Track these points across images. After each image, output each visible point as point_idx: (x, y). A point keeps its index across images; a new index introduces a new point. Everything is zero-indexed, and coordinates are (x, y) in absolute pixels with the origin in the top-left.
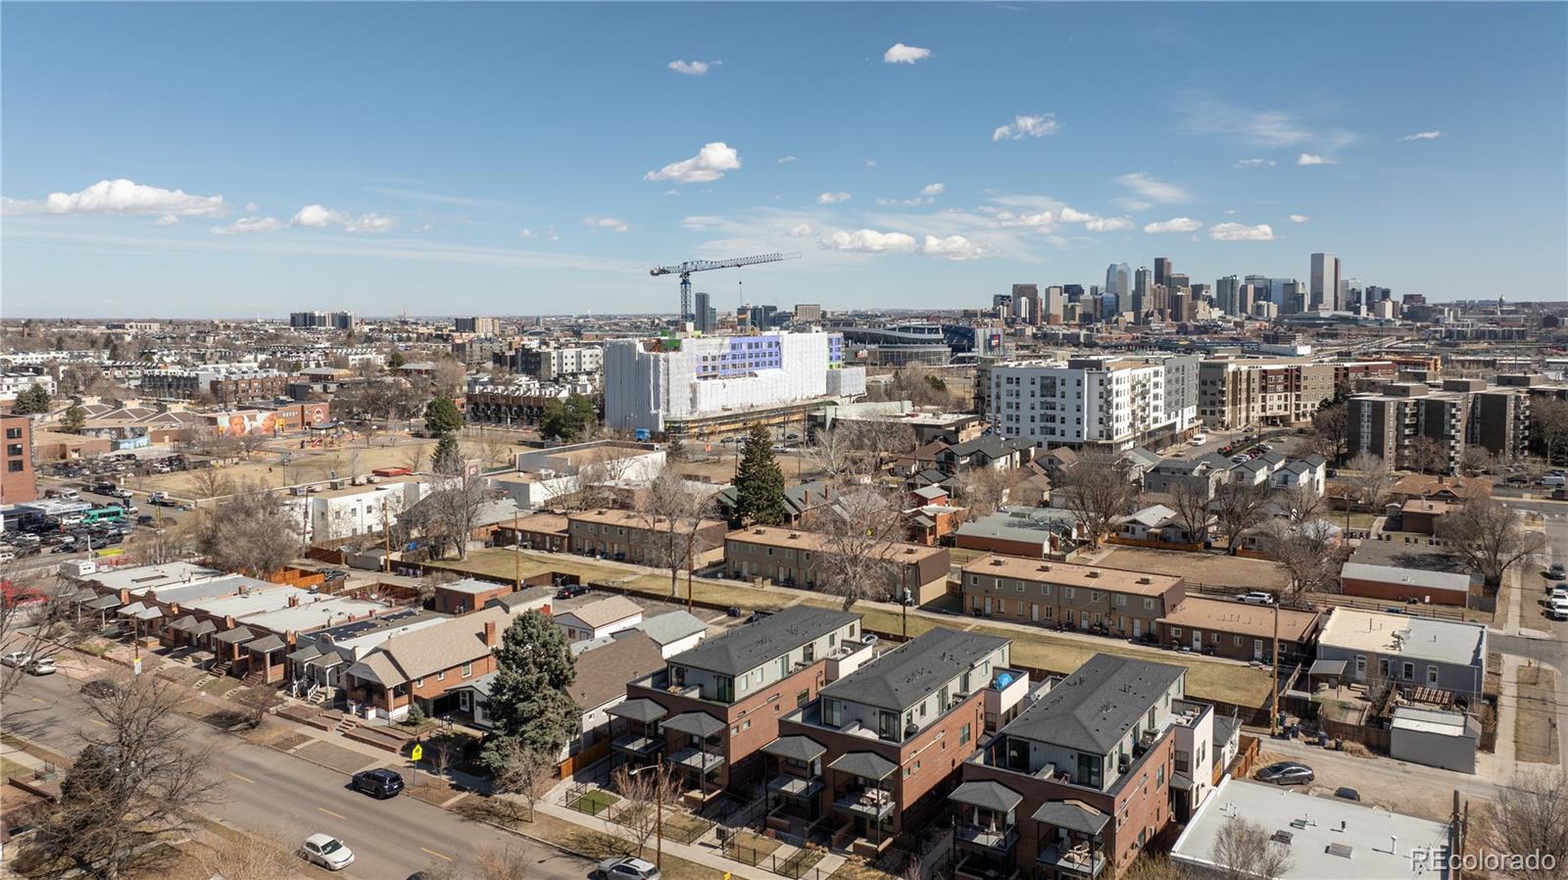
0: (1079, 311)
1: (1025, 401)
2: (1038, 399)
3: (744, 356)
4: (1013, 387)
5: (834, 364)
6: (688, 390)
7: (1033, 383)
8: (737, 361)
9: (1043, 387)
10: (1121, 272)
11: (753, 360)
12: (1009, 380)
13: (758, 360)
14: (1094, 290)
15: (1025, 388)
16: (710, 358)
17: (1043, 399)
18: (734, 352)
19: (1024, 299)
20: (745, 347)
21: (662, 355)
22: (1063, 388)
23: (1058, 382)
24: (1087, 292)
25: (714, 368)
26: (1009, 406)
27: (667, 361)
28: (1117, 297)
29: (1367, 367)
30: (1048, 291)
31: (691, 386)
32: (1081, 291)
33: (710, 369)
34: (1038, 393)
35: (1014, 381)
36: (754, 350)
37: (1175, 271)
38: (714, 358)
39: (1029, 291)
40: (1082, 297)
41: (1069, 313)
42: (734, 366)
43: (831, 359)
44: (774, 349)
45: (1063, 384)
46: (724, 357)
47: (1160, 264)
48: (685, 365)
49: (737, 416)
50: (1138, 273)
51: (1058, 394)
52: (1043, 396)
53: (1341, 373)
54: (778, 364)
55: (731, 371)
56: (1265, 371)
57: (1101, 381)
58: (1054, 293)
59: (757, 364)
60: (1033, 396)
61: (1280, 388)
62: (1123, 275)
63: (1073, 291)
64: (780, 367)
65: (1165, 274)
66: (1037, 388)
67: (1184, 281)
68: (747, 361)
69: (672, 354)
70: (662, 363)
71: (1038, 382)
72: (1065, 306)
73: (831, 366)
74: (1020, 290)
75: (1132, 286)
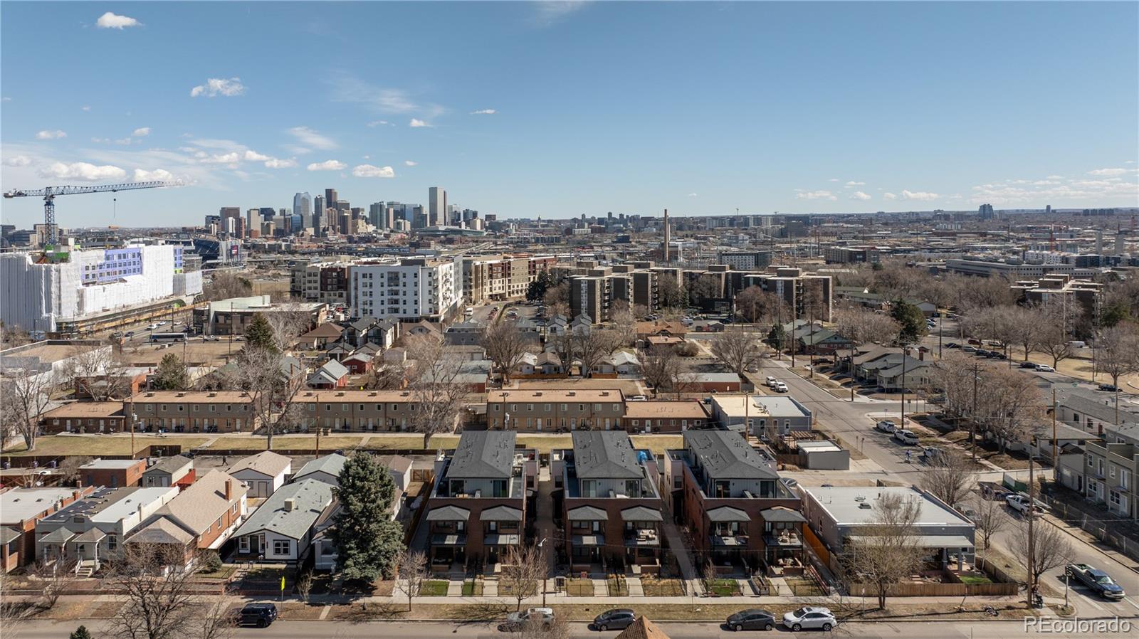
0: (272, 227)
1: (377, 289)
2: (386, 288)
3: (115, 265)
4: (367, 280)
5: (178, 270)
6: (75, 295)
7: (382, 277)
8: (110, 270)
9: (390, 279)
10: (304, 198)
11: (122, 268)
12: (364, 276)
13: (125, 268)
14: (283, 212)
15: (376, 281)
16: (90, 268)
17: (390, 288)
18: (108, 262)
19: (231, 219)
20: (116, 258)
21: (54, 266)
22: (404, 280)
23: (401, 276)
24: (278, 213)
25: (94, 276)
26: (365, 294)
27: (59, 271)
28: (302, 217)
29: (545, 260)
30: (249, 213)
31: (78, 291)
32: (274, 213)
33: (90, 277)
34: (386, 284)
35: (368, 276)
36: (123, 260)
37: (340, 198)
38: (94, 268)
39: (235, 212)
40: (274, 217)
41: (266, 229)
42: (108, 273)
43: (176, 265)
44: (137, 259)
45: (404, 277)
46: (101, 266)
47: (329, 193)
48: (73, 273)
49: (114, 315)
50: (316, 199)
51: (401, 284)
52: (389, 286)
53: (532, 264)
54: (140, 271)
55: (106, 278)
56: (491, 265)
57: (430, 273)
58: (254, 214)
59: (125, 272)
60: (382, 286)
61: (500, 275)
62: (305, 201)
63: (267, 213)
64: (141, 273)
65: (333, 201)
66: (385, 280)
67: (347, 205)
68: (117, 269)
69: (62, 265)
70: (54, 274)
71: (386, 276)
72: (262, 224)
73: (176, 272)
74: (227, 212)
75: (312, 210)
